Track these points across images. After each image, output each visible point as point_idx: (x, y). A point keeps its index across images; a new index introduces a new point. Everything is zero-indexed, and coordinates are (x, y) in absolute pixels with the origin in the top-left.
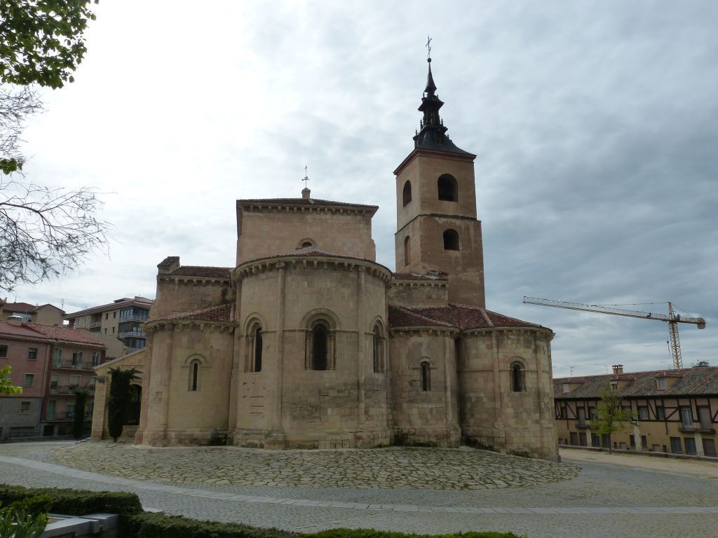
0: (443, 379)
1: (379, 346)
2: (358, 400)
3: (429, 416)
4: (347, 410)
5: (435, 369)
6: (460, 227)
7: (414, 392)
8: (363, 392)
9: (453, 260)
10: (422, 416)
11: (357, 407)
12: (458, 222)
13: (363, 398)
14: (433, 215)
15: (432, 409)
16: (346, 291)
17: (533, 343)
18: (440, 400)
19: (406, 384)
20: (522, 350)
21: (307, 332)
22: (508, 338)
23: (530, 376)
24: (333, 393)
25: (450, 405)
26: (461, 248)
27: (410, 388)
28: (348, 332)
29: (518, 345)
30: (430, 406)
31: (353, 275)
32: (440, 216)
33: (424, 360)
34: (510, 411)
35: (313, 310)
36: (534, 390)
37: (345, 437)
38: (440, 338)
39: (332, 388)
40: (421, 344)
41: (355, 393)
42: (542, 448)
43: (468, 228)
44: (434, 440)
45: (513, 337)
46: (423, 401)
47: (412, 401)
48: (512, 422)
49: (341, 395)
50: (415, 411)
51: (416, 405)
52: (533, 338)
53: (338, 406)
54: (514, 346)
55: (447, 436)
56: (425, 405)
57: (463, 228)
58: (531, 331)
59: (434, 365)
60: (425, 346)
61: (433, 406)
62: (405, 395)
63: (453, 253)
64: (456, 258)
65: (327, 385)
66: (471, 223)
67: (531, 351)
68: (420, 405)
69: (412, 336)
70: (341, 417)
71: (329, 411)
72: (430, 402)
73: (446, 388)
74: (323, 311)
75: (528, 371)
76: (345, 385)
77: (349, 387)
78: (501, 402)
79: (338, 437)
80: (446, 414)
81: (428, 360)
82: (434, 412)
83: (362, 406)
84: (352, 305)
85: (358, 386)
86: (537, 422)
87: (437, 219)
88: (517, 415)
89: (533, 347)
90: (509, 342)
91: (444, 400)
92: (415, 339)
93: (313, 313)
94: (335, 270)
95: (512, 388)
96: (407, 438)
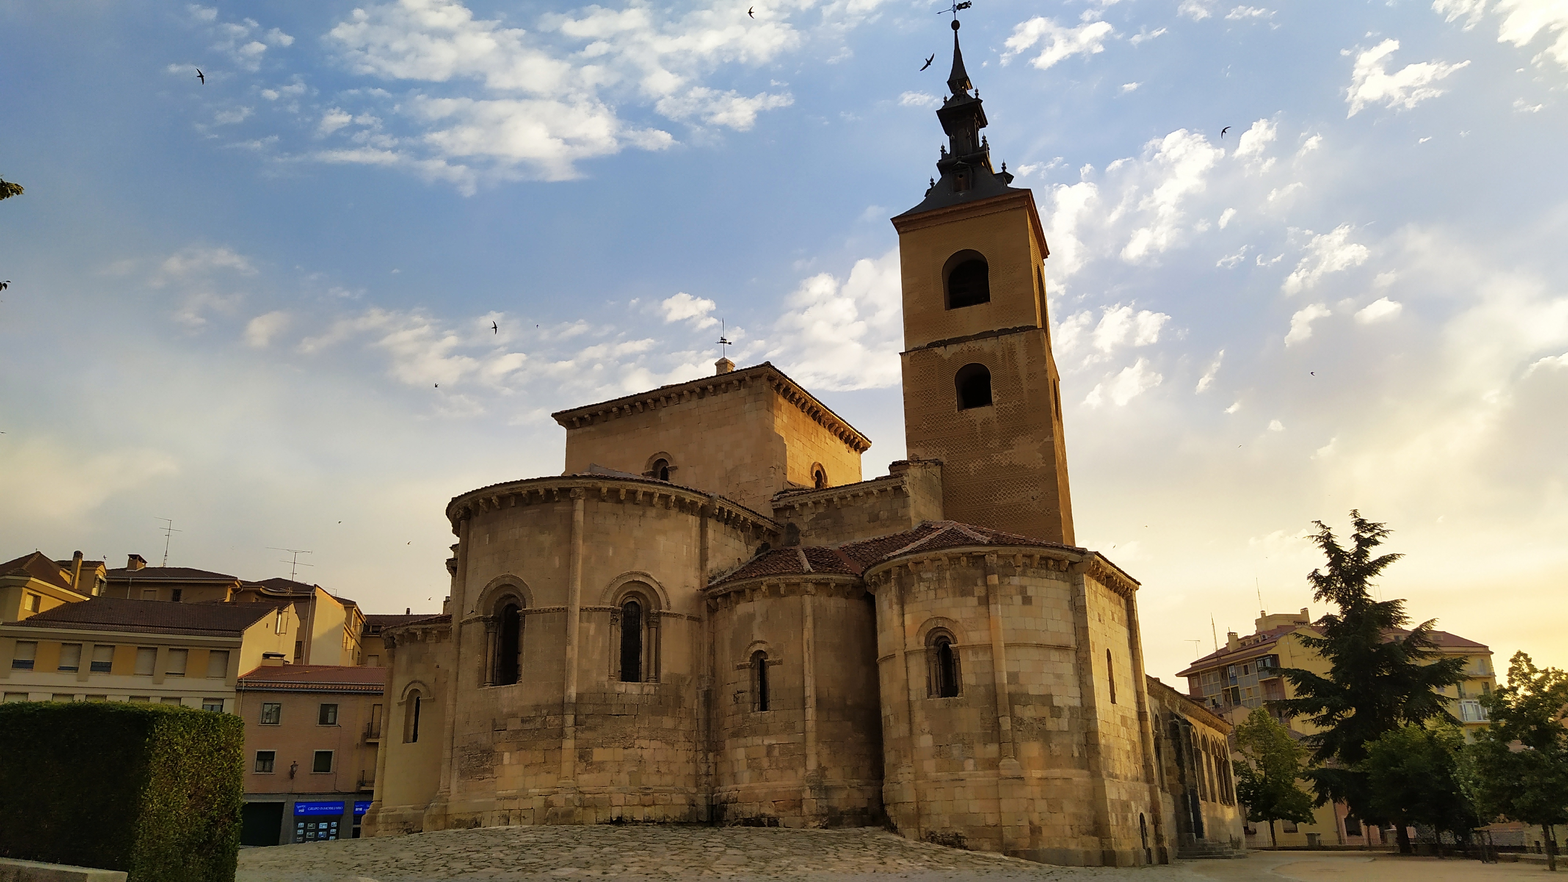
0: (798, 683)
1: (653, 630)
2: (561, 734)
3: (765, 763)
4: (536, 752)
5: (780, 663)
6: (993, 355)
7: (740, 716)
8: (570, 719)
9: (979, 429)
10: (752, 764)
11: (560, 748)
12: (987, 345)
13: (569, 731)
14: (932, 345)
15: (770, 747)
16: (546, 539)
17: (979, 583)
18: (789, 727)
19: (730, 699)
20: (948, 602)
21: (485, 620)
22: (921, 579)
23: (972, 658)
24: (514, 725)
25: (811, 737)
26: (994, 399)
27: (734, 708)
28: (545, 611)
29: (939, 591)
30: (766, 742)
31: (559, 508)
32: (944, 343)
33: (758, 647)
34: (925, 741)
35: (493, 581)
36: (982, 690)
37: (527, 804)
38: (792, 599)
39: (513, 715)
40: (751, 617)
41: (557, 722)
42: (998, 827)
43: (1012, 352)
44: (769, 811)
45: (929, 575)
46: (754, 733)
47: (737, 734)
48: (930, 766)
49: (527, 726)
50: (741, 753)
51: (742, 741)
52: (980, 572)
53: (522, 747)
54: (932, 594)
55: (798, 804)
56: (758, 740)
57: (999, 354)
58: (969, 555)
59: (775, 655)
60: (759, 619)
61: (774, 742)
62: (728, 723)
63: (978, 414)
64: (986, 423)
65: (505, 710)
66: (1018, 341)
67: (972, 601)
68: (749, 741)
69: (737, 603)
70: (526, 766)
71: (507, 755)
72: (767, 733)
73: (804, 699)
74: (507, 581)
75: (964, 647)
76: (537, 707)
77: (545, 712)
78: (910, 722)
79: (514, 805)
80: (805, 756)
81: (763, 648)
82: (776, 752)
83: (569, 744)
84: (557, 562)
85: (561, 707)
86: (993, 764)
87: (939, 351)
88: (940, 751)
89: (980, 591)
90: (923, 586)
91: (799, 726)
92: (743, 608)
93: (493, 586)
94: (528, 505)
95: (934, 689)
96: (725, 810)
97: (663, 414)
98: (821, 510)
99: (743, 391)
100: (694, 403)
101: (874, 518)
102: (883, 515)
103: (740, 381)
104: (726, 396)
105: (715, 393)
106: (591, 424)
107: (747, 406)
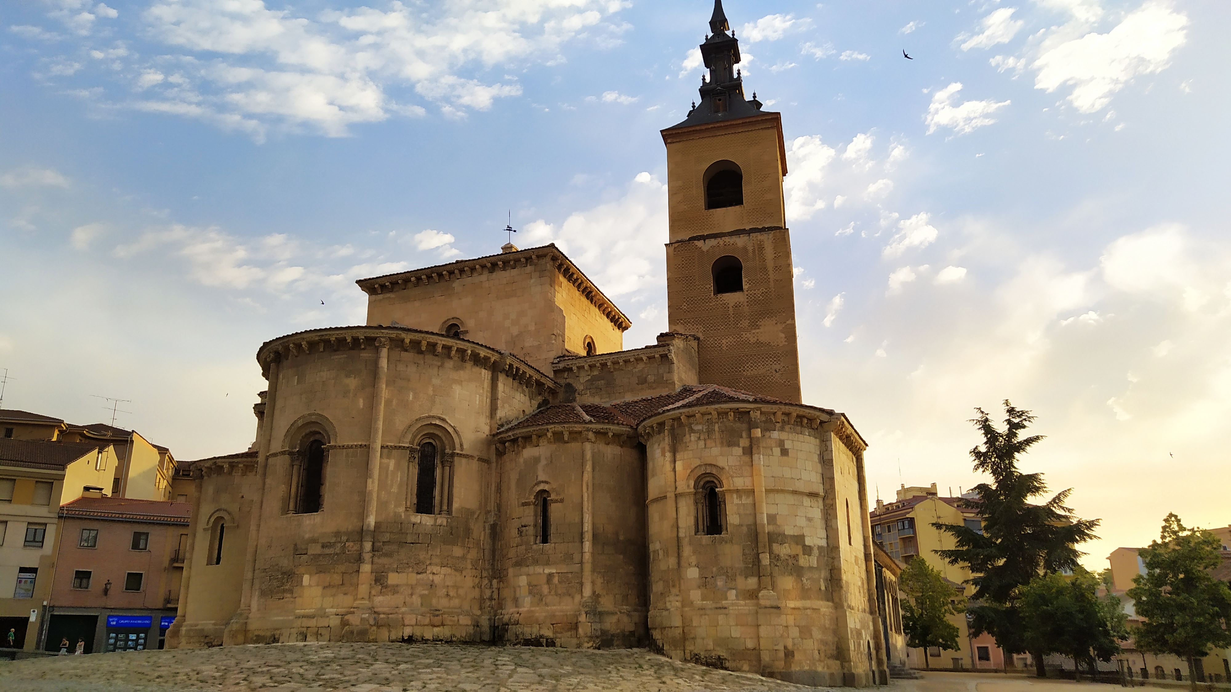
0: (577, 520)
1: (447, 469)
2: (359, 559)
3: (545, 589)
4: (335, 576)
5: (562, 501)
6: (745, 249)
7: (524, 547)
8: (368, 546)
9: (731, 309)
10: (533, 589)
11: (358, 571)
12: (740, 241)
13: (367, 556)
14: (691, 239)
15: (550, 575)
16: (352, 382)
17: (744, 435)
18: (568, 558)
19: (514, 532)
20: (716, 451)
21: (291, 454)
22: (692, 431)
23: (736, 501)
24: (314, 549)
25: (588, 567)
26: (745, 287)
27: (518, 540)
28: (348, 447)
29: (708, 442)
30: (547, 571)
31: (365, 355)
32: (704, 238)
33: (542, 487)
34: (692, 573)
35: (300, 418)
36: (745, 529)
37: (324, 622)
38: (574, 446)
39: (314, 541)
40: (537, 460)
41: (355, 548)
42: (757, 651)
43: (761, 248)
44: (548, 633)
45: (700, 427)
46: (536, 562)
47: (520, 563)
48: (696, 595)
49: (327, 551)
50: (523, 581)
51: (525, 569)
52: (745, 426)
53: (321, 571)
54: (701, 444)
55: (574, 626)
56: (539, 569)
57: (750, 249)
58: (736, 411)
59: (557, 494)
60: (543, 462)
61: (554, 571)
62: (512, 553)
63: (731, 298)
64: (737, 306)
65: (307, 536)
66: (767, 239)
67: (738, 451)
68: (531, 570)
69: (524, 447)
70: (324, 588)
71: (306, 579)
72: (547, 563)
73: (582, 534)
74: (313, 418)
75: (729, 491)
76: (337, 534)
77: (344, 538)
78: (679, 556)
79: (312, 623)
80: (582, 584)
81: (546, 487)
82: (556, 580)
83: (366, 568)
84: (361, 403)
85: (360, 534)
86: (753, 595)
87: (699, 244)
88: (705, 582)
89: (744, 442)
90: (693, 437)
91: (577, 557)
92: (529, 452)
93: (300, 423)
94: (335, 351)
95: (701, 527)
96: (507, 631)
97: (457, 285)
98: (596, 373)
99: (529, 268)
100: (484, 277)
101: (643, 381)
102: (651, 378)
103: (527, 259)
104: (514, 272)
105: (504, 269)
106: (391, 291)
107: (532, 281)
